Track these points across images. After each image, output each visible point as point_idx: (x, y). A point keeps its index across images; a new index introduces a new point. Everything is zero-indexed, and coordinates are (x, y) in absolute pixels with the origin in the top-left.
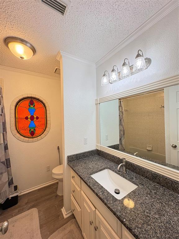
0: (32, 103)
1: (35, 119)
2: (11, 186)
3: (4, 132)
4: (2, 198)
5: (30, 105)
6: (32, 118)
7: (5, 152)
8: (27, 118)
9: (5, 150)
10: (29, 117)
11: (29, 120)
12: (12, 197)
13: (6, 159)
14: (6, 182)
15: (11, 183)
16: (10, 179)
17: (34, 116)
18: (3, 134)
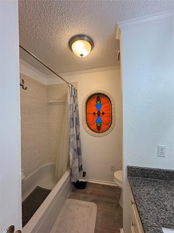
0: (98, 99)
1: (101, 115)
2: (81, 171)
3: (77, 125)
4: (74, 178)
5: (97, 101)
6: (99, 114)
7: (77, 142)
8: (94, 114)
9: (77, 140)
10: (96, 113)
11: (96, 115)
12: (81, 181)
13: (77, 148)
14: (77, 167)
15: (80, 168)
16: (80, 165)
17: (100, 111)
18: (76, 126)
